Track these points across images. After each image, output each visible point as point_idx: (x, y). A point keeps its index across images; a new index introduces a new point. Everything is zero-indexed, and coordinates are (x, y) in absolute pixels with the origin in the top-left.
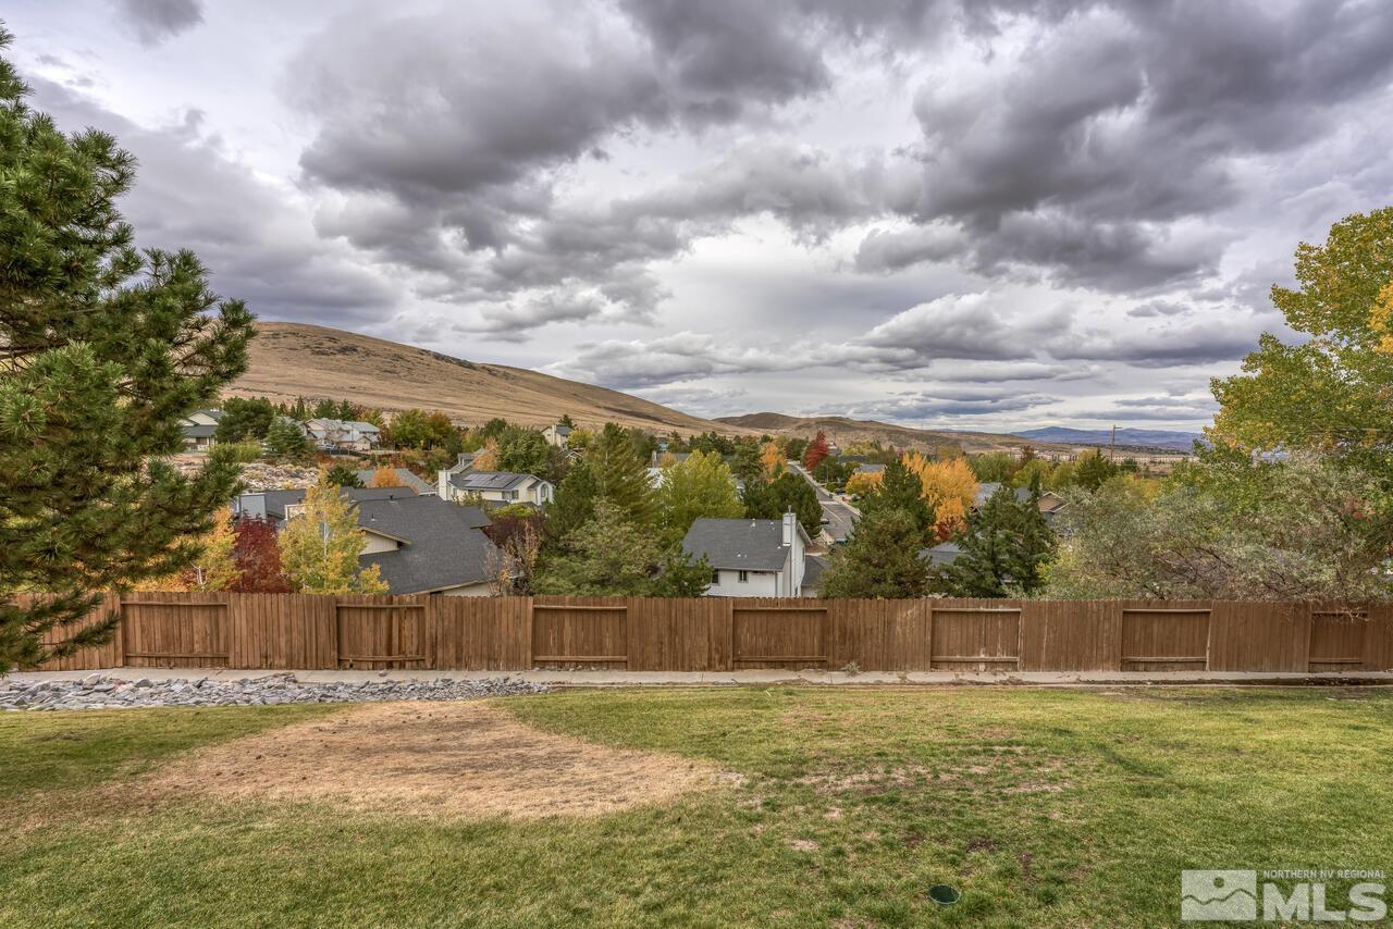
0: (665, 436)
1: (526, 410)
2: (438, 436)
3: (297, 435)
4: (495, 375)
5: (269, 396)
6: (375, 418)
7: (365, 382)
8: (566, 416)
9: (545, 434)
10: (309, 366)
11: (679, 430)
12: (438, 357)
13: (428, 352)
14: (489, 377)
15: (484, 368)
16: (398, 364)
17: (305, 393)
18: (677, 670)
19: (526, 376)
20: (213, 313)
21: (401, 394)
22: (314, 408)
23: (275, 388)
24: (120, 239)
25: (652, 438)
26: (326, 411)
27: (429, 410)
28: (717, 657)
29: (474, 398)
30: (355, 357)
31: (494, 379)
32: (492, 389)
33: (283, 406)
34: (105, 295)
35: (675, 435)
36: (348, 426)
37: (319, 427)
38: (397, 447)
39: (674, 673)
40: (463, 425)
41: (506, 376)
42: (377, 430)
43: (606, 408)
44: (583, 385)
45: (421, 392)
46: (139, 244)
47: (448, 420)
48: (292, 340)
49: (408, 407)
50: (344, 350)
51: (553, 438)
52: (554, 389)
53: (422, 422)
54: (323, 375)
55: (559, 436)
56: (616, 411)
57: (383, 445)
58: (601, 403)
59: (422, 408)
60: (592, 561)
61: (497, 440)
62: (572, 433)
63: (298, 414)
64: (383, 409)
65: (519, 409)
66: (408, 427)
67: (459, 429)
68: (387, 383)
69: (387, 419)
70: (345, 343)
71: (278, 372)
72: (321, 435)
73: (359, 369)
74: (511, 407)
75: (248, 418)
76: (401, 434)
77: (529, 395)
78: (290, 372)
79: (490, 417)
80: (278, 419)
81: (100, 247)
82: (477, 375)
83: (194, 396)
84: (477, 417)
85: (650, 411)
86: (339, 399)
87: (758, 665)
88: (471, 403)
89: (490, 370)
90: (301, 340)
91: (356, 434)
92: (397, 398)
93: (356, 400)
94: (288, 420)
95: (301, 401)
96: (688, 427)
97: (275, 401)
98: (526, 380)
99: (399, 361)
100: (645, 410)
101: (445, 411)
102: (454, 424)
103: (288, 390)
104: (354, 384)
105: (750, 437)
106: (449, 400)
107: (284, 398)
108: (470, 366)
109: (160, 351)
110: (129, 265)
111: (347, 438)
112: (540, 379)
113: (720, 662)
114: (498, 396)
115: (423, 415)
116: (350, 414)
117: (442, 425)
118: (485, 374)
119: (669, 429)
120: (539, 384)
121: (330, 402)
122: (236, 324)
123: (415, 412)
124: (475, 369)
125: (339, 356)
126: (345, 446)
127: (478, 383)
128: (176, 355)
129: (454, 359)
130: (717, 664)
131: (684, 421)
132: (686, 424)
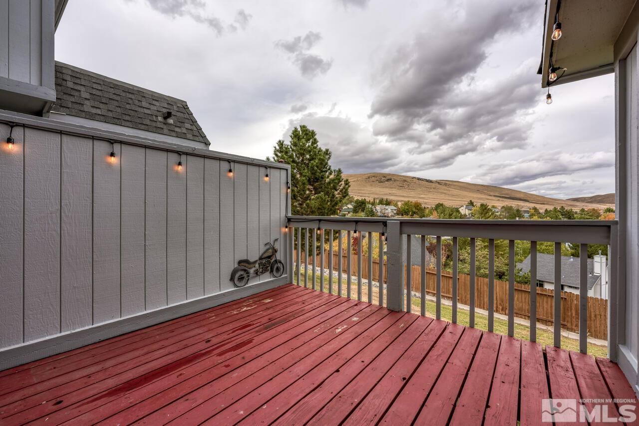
0: (528, 209)
1: (455, 199)
2: (416, 211)
3: (372, 211)
4: (441, 184)
5: (366, 198)
6: (396, 205)
7: (394, 191)
8: (471, 201)
9: (460, 210)
10: (377, 187)
11: (538, 206)
12: (419, 179)
13: (415, 178)
14: (438, 186)
15: (436, 182)
16: (404, 183)
17: (376, 196)
18: (481, 308)
19: (454, 184)
20: (343, 183)
21: (405, 195)
22: (378, 201)
23: (369, 195)
24: (329, 169)
25: (518, 211)
26: (381, 202)
27: (413, 200)
28: (501, 307)
29: (432, 194)
30: (391, 182)
31: (441, 186)
32: (440, 190)
33: (370, 201)
34: (327, 180)
35: (535, 209)
36: (387, 207)
37: (379, 208)
38: (402, 215)
39: (479, 309)
40: (426, 206)
41: (446, 184)
42: (396, 209)
43: (495, 196)
44: (482, 185)
45: (412, 194)
46: (332, 169)
47: (420, 204)
48: (373, 178)
49: (406, 199)
50: (388, 180)
51: (464, 211)
52: (468, 188)
53: (411, 205)
54: (382, 190)
55: (467, 210)
56: (500, 197)
57: (397, 214)
58: (491, 194)
59: (411, 200)
60: (467, 265)
61: (437, 212)
62: (474, 208)
63: (373, 204)
64: (399, 201)
65: (450, 198)
66: (406, 207)
67: (425, 208)
68: (401, 191)
69: (400, 204)
70: (388, 177)
71: (369, 189)
72: (379, 211)
73: (392, 186)
74: (447, 198)
75: (360, 205)
76: (404, 210)
77: (456, 192)
78: (372, 189)
79: (437, 202)
80: (367, 205)
81: (326, 171)
82: (433, 185)
83: (339, 202)
84: (433, 202)
85: (522, 196)
86: (385, 197)
87: (523, 317)
88: (431, 197)
89: (439, 182)
90: (376, 179)
91: (389, 210)
92: (403, 196)
93: (391, 198)
94: (370, 206)
95: (374, 199)
96: (547, 204)
97: (368, 200)
98: (455, 185)
99: (405, 182)
100: (518, 196)
101: (420, 201)
102: (423, 206)
103: (372, 196)
104: (390, 192)
105: (594, 209)
106: (422, 196)
107: (370, 198)
108: (431, 181)
109: (334, 192)
110: (330, 174)
111: (387, 212)
112: (461, 184)
113: (502, 310)
114: (442, 193)
115: (411, 202)
116: (388, 203)
117: (418, 206)
118: (437, 184)
119: (532, 205)
120: (460, 187)
121: (382, 199)
122: (346, 184)
123: (409, 201)
124: (433, 182)
125: (386, 183)
126: (386, 214)
127: (434, 188)
128: (336, 193)
129: (425, 179)
130: (501, 311)
131: (543, 200)
132: (545, 203)
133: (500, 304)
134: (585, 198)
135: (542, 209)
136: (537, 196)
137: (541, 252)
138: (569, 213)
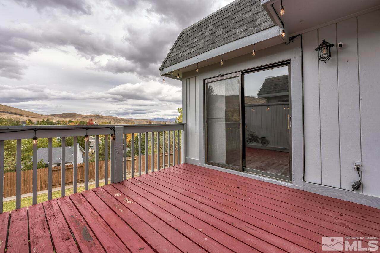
0: (25, 121)
11: (31, 119)
28: (44, 186)
35: (30, 121)
39: (25, 194)
105: (64, 121)
130: (44, 188)
131: (34, 115)
132: (35, 117)
133: (44, 184)
134: (57, 115)
135: (35, 120)
136: (28, 112)
137: (43, 147)
138: (51, 123)
